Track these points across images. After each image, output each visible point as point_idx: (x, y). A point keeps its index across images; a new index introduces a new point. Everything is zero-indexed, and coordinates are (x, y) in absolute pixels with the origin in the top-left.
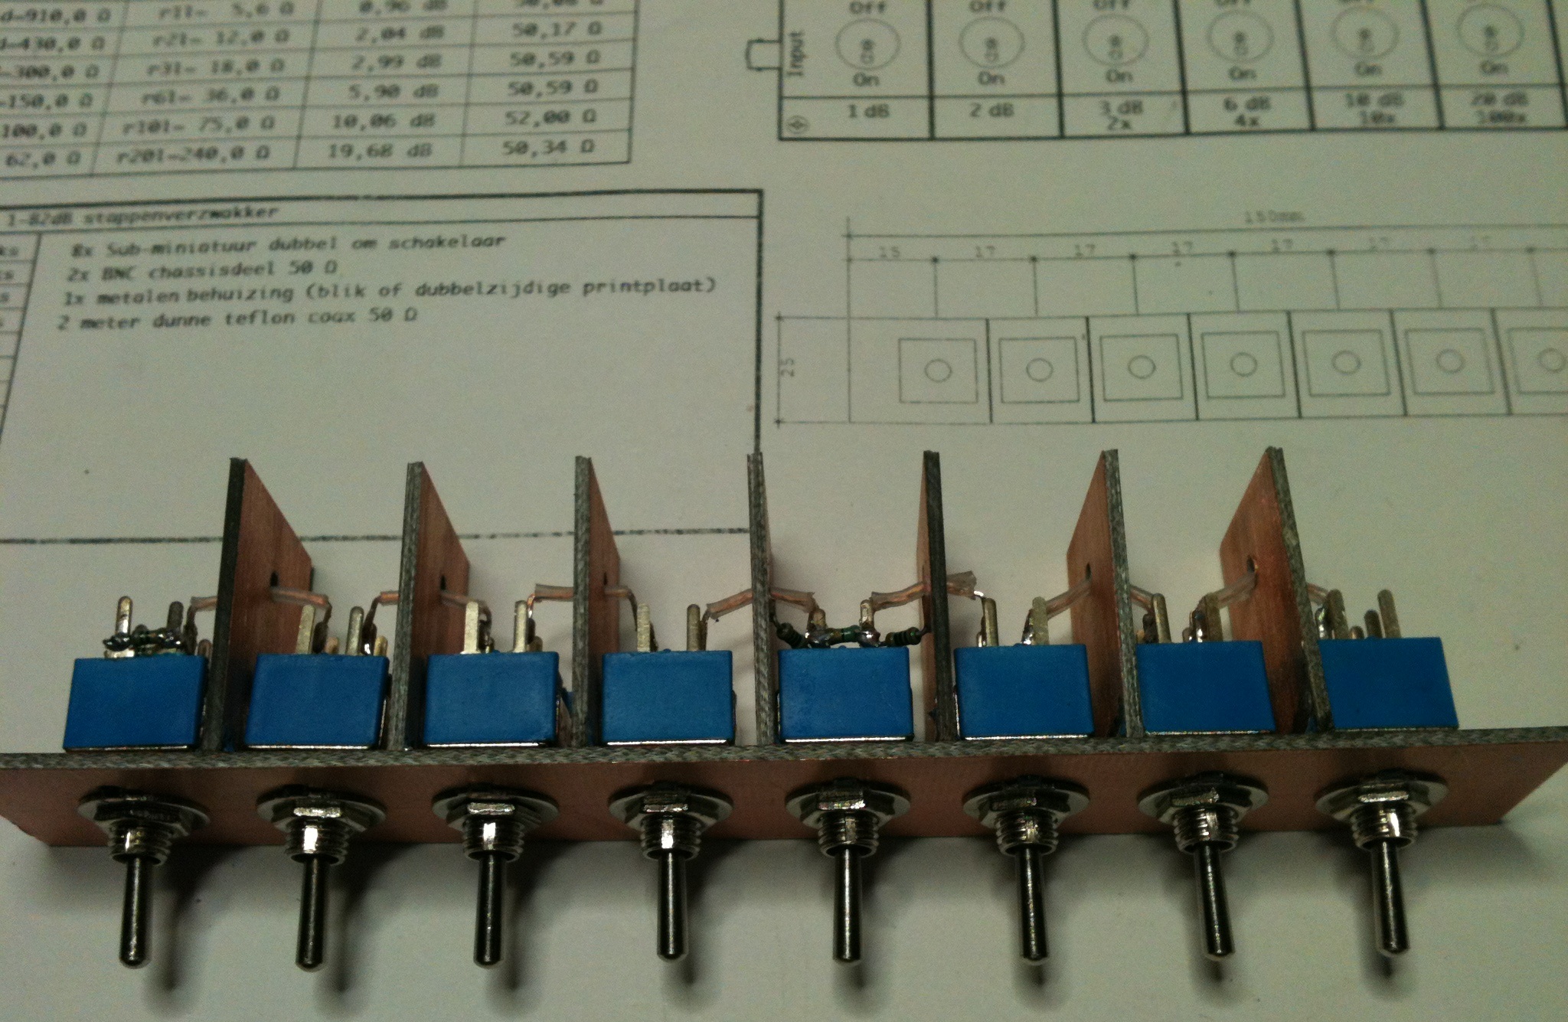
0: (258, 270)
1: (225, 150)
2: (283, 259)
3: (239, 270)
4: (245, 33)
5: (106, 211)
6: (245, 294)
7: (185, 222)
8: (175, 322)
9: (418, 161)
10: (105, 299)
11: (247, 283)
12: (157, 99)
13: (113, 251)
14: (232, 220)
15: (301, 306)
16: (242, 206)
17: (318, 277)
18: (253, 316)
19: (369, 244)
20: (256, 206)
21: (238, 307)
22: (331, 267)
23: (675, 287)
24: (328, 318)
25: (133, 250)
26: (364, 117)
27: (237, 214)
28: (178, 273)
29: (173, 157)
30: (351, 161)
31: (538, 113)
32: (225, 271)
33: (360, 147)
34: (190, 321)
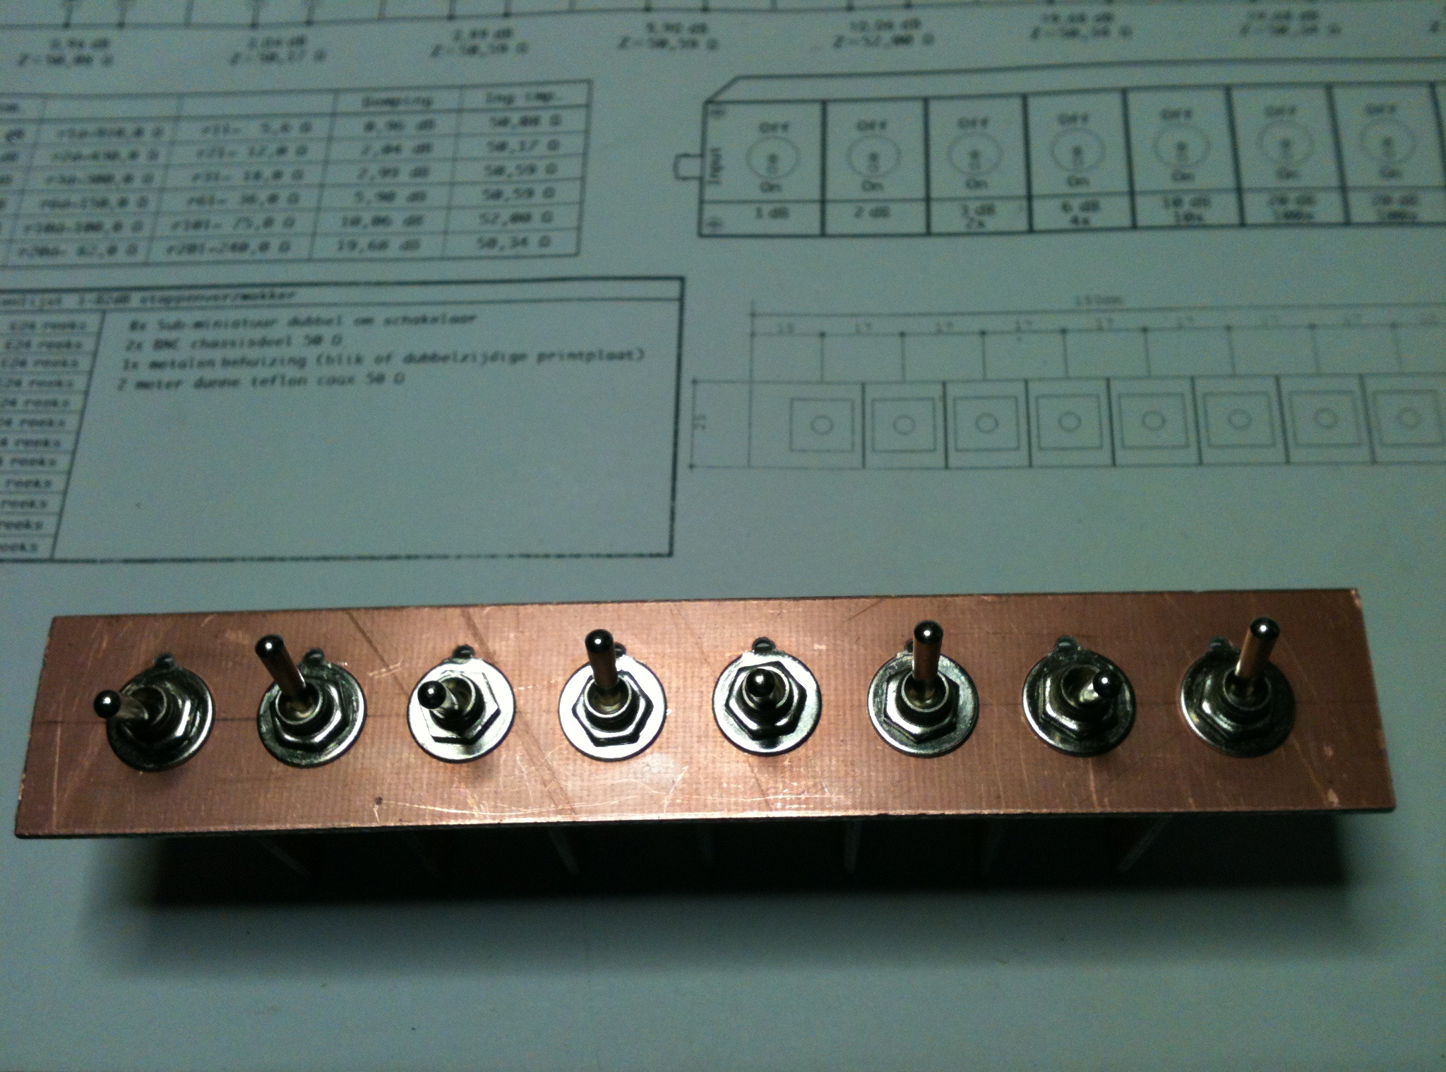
0: (278, 342)
1: (254, 244)
2: (299, 333)
3: (264, 342)
4: (273, 148)
5: (158, 294)
6: (268, 362)
7: (220, 303)
8: (211, 384)
9: (409, 254)
10: (156, 365)
11: (270, 352)
12: (200, 201)
13: (163, 326)
14: (259, 302)
15: (312, 371)
16: (267, 291)
17: (326, 348)
18: (273, 380)
19: (368, 321)
20: (278, 291)
21: (263, 372)
22: (337, 340)
23: (612, 356)
24: (333, 381)
25: (178, 325)
26: (367, 217)
27: (263, 297)
28: (214, 345)
29: (212, 250)
30: (355, 254)
31: (506, 215)
32: (252, 343)
33: (363, 242)
34: (223, 383)
